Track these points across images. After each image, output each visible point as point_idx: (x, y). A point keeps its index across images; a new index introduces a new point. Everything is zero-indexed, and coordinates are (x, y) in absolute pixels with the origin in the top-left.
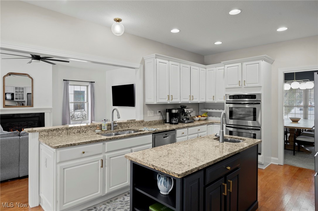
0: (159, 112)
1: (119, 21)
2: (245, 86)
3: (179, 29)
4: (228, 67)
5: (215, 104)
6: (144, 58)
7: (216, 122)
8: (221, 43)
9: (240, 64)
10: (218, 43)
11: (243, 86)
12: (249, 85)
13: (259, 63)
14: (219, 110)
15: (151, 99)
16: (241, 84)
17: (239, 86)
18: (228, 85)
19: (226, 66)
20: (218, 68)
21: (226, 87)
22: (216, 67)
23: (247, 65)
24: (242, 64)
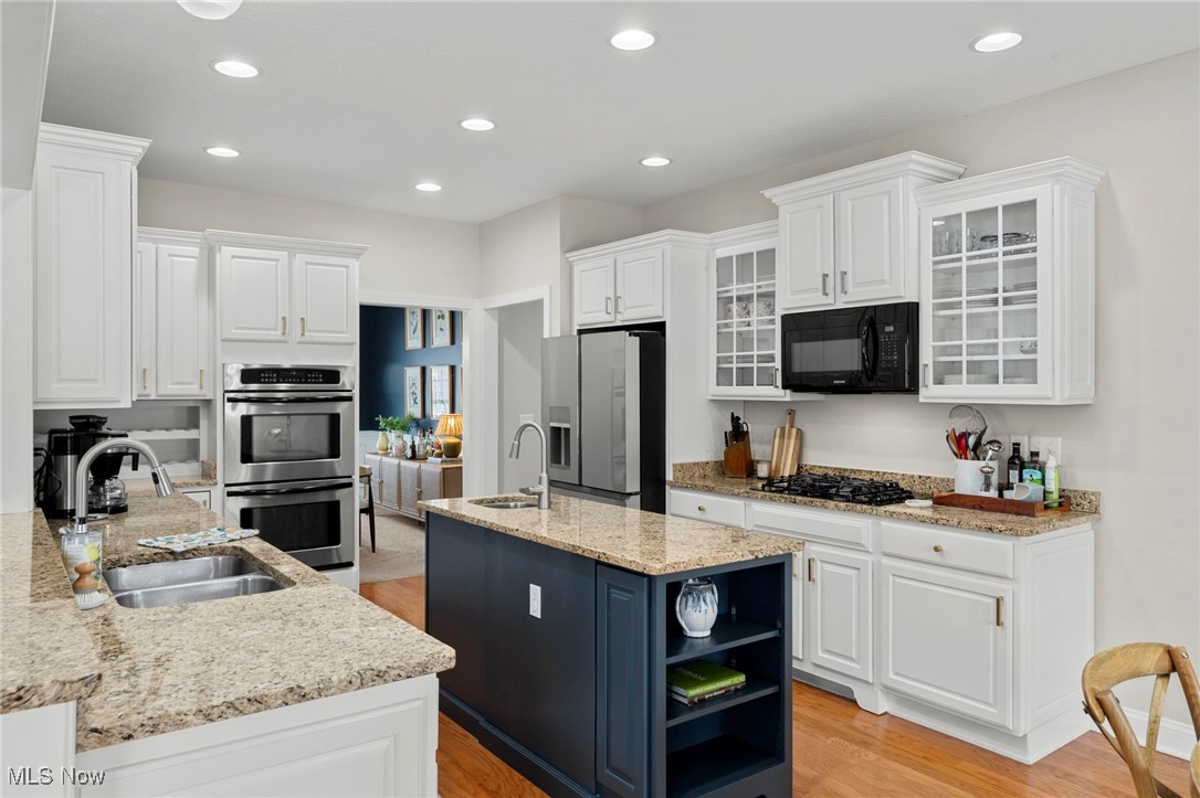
2: (302, 339)
4: (233, 257)
9: (283, 255)
10: (224, 152)
11: (297, 336)
12: (316, 337)
13: (347, 267)
16: (286, 332)
17: (282, 338)
18: (237, 328)
19: (223, 248)
20: (165, 248)
21: (227, 337)
22: (155, 241)
23: (310, 266)
24: (291, 257)
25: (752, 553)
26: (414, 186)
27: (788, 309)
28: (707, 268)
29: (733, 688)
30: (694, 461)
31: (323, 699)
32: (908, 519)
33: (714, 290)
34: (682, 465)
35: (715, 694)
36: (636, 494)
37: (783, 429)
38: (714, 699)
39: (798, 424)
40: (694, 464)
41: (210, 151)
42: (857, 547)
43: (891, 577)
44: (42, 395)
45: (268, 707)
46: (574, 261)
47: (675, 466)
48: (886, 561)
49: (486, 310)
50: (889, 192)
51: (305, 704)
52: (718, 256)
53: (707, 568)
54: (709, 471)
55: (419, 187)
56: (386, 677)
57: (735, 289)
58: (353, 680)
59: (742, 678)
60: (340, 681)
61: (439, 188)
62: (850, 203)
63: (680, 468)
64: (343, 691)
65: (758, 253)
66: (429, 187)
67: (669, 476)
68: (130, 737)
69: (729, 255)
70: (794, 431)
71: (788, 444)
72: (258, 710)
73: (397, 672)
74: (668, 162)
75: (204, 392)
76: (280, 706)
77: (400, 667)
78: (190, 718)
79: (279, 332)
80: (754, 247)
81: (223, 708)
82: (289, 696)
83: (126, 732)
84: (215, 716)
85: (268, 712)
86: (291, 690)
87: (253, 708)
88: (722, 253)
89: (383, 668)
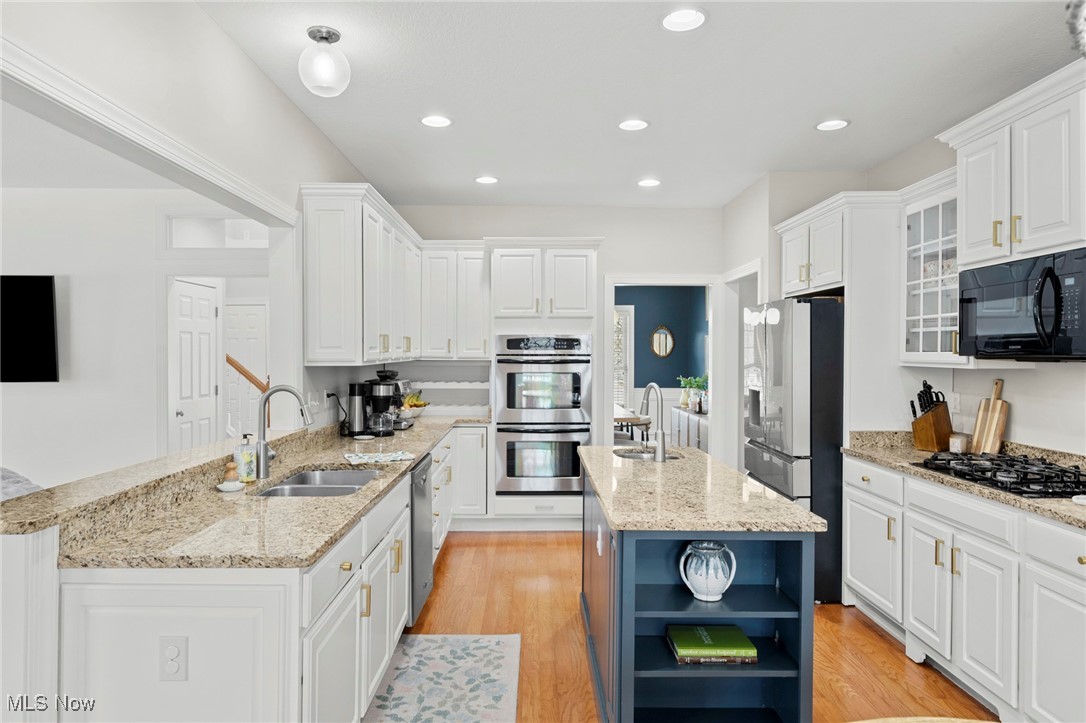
0: (328, 396)
1: (329, 37)
2: (552, 315)
3: (448, 118)
4: (502, 256)
5: (455, 364)
6: (303, 191)
7: (465, 419)
8: (495, 181)
9: (537, 251)
10: (487, 180)
11: (547, 313)
12: (563, 313)
13: (586, 256)
14: (471, 382)
15: (339, 347)
16: (539, 310)
17: (536, 315)
18: (505, 309)
19: (495, 250)
20: (463, 254)
21: (499, 315)
22: (456, 250)
23: (557, 258)
24: (543, 252)
25: (743, 525)
26: (637, 183)
27: (965, 265)
28: (899, 227)
29: (739, 660)
30: (878, 430)
31: (203, 569)
32: (1053, 518)
33: (905, 249)
34: (860, 433)
35: (713, 660)
36: (806, 458)
37: (988, 400)
38: (710, 665)
39: (1006, 396)
40: (878, 433)
41: (478, 180)
42: (1002, 543)
43: (1036, 586)
44: (311, 356)
45: (167, 566)
46: (782, 232)
47: (851, 433)
48: (1032, 566)
49: (727, 283)
50: (1069, 111)
51: (191, 570)
52: (909, 214)
53: (679, 531)
54: (897, 441)
55: (641, 184)
56: (250, 563)
57: (924, 247)
58: (226, 560)
59: (752, 653)
60: (216, 559)
61: (658, 183)
62: (1025, 133)
63: (859, 436)
64: (218, 566)
65: (943, 205)
66: (649, 183)
67: (847, 444)
68: (86, 566)
69: (916, 211)
70: (1000, 402)
71: (992, 418)
72: (161, 567)
73: (258, 561)
74: (845, 124)
75: (487, 355)
76: (174, 567)
77: (261, 558)
78: (119, 562)
79: (534, 310)
80: (939, 199)
81: (139, 560)
82: (181, 562)
83: (84, 562)
84: (134, 564)
85: (167, 569)
86: (183, 558)
87: (158, 565)
88: (911, 210)
89: (248, 556)
